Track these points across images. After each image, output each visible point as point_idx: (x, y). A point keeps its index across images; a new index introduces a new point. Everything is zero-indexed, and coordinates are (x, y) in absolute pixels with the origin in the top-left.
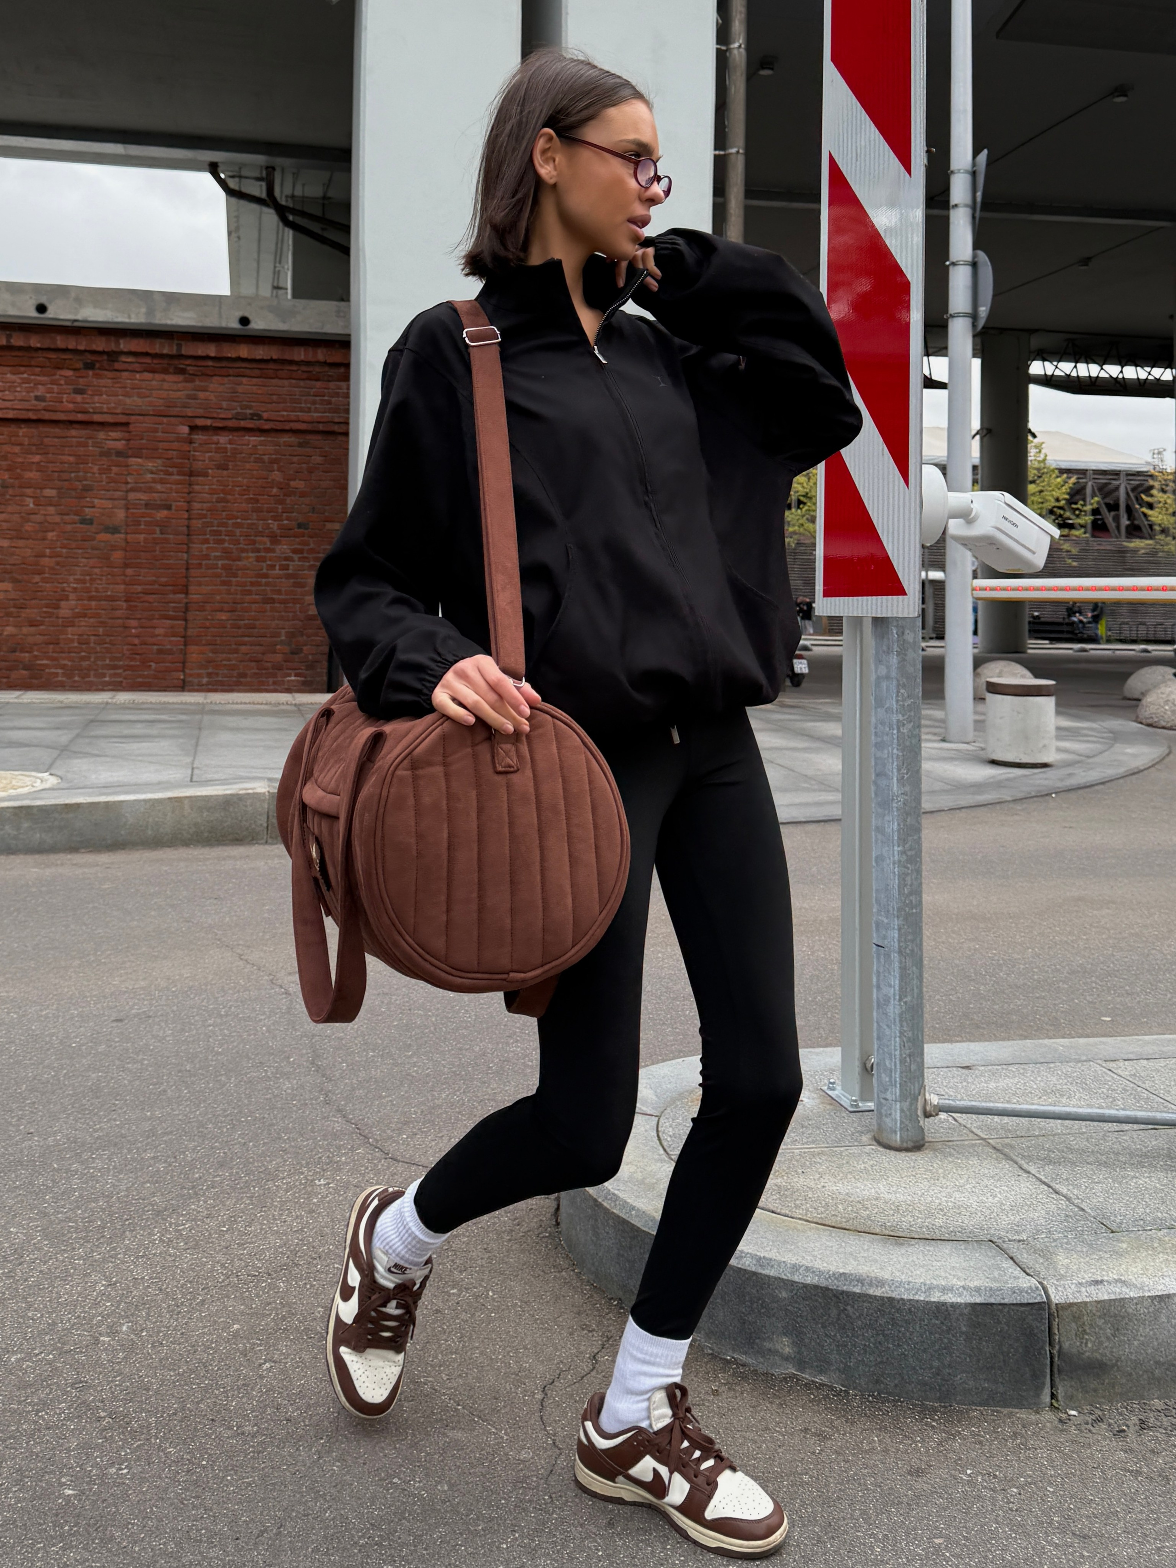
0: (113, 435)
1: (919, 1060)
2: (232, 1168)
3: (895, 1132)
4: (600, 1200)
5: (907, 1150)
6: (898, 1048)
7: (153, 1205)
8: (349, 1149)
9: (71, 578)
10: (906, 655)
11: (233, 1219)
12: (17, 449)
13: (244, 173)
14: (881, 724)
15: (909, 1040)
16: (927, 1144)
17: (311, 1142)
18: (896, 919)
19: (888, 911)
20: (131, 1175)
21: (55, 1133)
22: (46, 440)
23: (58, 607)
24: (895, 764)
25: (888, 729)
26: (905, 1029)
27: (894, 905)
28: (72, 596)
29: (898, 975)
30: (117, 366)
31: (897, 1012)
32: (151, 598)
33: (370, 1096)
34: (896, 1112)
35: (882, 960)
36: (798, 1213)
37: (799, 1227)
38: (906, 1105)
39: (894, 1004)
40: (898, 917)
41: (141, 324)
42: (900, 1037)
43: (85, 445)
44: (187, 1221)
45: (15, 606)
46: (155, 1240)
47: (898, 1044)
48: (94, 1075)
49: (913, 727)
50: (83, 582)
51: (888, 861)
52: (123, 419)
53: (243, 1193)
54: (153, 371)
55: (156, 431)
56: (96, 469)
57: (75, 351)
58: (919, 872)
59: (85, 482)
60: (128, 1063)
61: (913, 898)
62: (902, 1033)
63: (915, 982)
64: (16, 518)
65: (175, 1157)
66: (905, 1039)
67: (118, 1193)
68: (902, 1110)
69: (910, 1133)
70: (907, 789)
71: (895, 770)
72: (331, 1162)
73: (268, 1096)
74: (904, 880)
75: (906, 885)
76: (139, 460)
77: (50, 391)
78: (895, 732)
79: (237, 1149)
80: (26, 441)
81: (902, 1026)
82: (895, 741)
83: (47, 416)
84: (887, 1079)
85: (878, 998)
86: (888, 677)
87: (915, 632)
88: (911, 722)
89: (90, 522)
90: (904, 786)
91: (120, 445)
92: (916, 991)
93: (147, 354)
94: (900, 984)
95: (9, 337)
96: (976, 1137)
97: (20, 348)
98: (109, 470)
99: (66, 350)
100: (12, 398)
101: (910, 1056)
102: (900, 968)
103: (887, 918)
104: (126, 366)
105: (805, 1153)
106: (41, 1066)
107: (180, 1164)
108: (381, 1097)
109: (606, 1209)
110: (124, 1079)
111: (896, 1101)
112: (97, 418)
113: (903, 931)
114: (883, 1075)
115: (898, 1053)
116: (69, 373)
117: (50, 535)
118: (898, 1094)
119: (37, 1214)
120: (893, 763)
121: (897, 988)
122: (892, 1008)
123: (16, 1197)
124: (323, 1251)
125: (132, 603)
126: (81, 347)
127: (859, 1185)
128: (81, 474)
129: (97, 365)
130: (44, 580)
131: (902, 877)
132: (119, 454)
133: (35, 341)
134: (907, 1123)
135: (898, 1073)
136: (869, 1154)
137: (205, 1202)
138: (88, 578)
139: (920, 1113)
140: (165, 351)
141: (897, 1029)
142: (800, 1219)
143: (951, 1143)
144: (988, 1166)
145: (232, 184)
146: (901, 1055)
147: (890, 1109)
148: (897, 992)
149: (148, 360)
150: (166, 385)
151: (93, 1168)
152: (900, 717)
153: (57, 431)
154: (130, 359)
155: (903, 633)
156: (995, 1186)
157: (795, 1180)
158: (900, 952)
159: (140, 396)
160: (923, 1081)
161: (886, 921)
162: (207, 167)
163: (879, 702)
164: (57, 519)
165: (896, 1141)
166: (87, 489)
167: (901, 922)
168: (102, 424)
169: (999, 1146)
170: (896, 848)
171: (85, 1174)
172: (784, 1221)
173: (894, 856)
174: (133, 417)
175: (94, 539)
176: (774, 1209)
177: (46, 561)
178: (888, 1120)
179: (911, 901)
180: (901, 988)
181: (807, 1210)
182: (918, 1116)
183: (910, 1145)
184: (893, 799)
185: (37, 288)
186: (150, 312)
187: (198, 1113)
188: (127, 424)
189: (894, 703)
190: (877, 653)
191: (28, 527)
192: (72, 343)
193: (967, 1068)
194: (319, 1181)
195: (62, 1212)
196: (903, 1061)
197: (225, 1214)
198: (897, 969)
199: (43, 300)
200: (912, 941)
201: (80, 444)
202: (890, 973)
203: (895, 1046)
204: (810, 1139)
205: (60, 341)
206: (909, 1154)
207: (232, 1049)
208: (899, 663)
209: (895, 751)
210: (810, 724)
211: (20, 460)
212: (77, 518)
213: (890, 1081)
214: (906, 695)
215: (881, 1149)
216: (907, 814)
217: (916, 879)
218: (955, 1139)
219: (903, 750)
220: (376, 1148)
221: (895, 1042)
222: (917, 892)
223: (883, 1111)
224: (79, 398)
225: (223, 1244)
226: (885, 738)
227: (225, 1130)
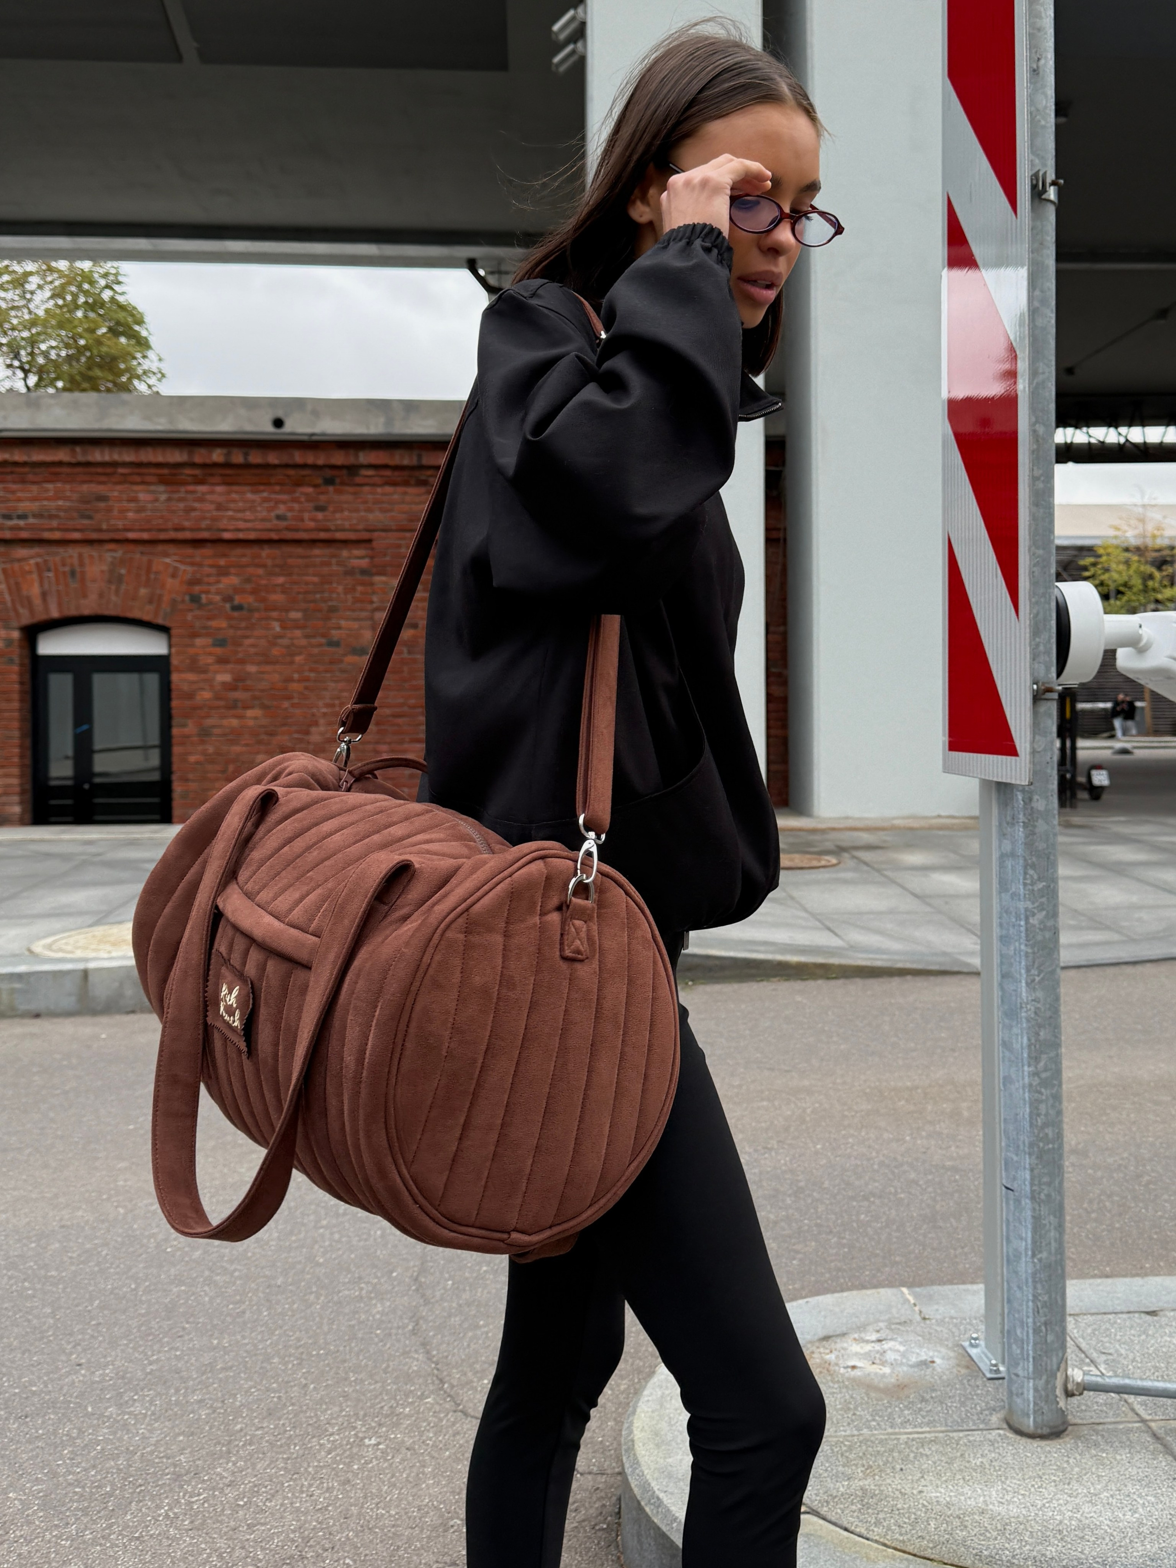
0: (357, 552)
1: (1057, 1328)
2: (279, 1419)
3: (1028, 1415)
4: (643, 1503)
5: (1042, 1437)
6: (1031, 1314)
7: (175, 1466)
8: (418, 1397)
9: (321, 703)
10: (1034, 827)
11: (255, 1491)
12: (261, 571)
13: (504, 268)
14: (1006, 912)
15: (1045, 1305)
16: (1070, 1428)
17: (379, 1385)
18: (1027, 1156)
19: (1018, 1147)
20: (167, 1423)
21: (106, 1365)
22: (290, 561)
23: (307, 733)
24: (1023, 963)
25: (1014, 920)
26: (1039, 1291)
27: (1025, 1139)
28: (322, 721)
29: (1030, 1226)
30: (358, 480)
31: (1030, 1271)
32: (400, 721)
33: (466, 1325)
34: (1028, 1391)
35: (1012, 1207)
36: (876, 1532)
37: (872, 1555)
38: (1041, 1383)
39: (1026, 1262)
40: (1030, 1154)
41: (381, 435)
42: (1033, 1301)
43: (328, 564)
44: (204, 1490)
45: (267, 734)
46: (159, 1515)
47: (1030, 1310)
48: (175, 1290)
49: (1047, 917)
50: (332, 706)
51: (1017, 1084)
52: (365, 535)
53: (281, 1453)
54: (394, 484)
55: (399, 546)
56: (340, 589)
57: (315, 467)
58: (1057, 1098)
59: (330, 603)
60: (218, 1274)
61: (1049, 1131)
62: (1035, 1297)
63: (1052, 1234)
64: (263, 642)
65: (223, 1402)
66: (1039, 1304)
67: (144, 1448)
68: (1036, 1390)
69: (1045, 1418)
70: (1040, 994)
71: (1023, 971)
72: (392, 1412)
73: (353, 1323)
74: (1037, 1109)
75: (1039, 1115)
76: (383, 578)
77: (291, 509)
78: (1022, 923)
79: (295, 1392)
80: (269, 562)
81: (1035, 1288)
82: (1023, 935)
83: (289, 535)
84: (1019, 1351)
85: (1008, 1252)
86: (1013, 855)
87: (1047, 798)
88: (1043, 909)
89: (336, 644)
90: (1034, 989)
91: (364, 563)
92: (1053, 1244)
93: (386, 467)
94: (1033, 1237)
95: (246, 455)
96: (1137, 1419)
97: (258, 466)
98: (353, 589)
99: (305, 466)
100: (253, 518)
101: (1046, 1324)
102: (1033, 1217)
103: (1017, 1155)
104: (367, 480)
105: (913, 1440)
106: (125, 1276)
107: (226, 1410)
108: (477, 1327)
109: (647, 1515)
110: (206, 1294)
111: (1029, 1378)
112: (339, 535)
113: (1036, 1172)
114: (1014, 1347)
115: (1030, 1320)
116: (310, 490)
117: (298, 659)
118: (1031, 1369)
119: (46, 1475)
120: (1020, 962)
121: (1029, 1241)
122: (1023, 1265)
123: (32, 1450)
124: (340, 1540)
125: (383, 727)
126: (320, 462)
127: (966, 1489)
128: (326, 595)
129: (338, 481)
130: (293, 706)
131: (1034, 1105)
132: (364, 572)
133: (273, 458)
134: (1043, 1404)
135: (1031, 1344)
136: (992, 1443)
137: (234, 1464)
138: (337, 702)
139: (1059, 1392)
140: (406, 462)
141: (1029, 1292)
142: (876, 1542)
143: (1100, 1427)
144: (1138, 1465)
145: (492, 281)
146: (1034, 1323)
147: (1022, 1387)
148: (1029, 1247)
149: (388, 473)
150: (408, 498)
151: (130, 1413)
152: (1029, 905)
153: (299, 550)
154: (370, 472)
155: (1031, 799)
156: (1140, 1496)
157: (889, 1481)
158: (1033, 1198)
159: (383, 511)
160: (1064, 1352)
161: (1015, 1158)
162: (465, 264)
163: (1004, 886)
164: (304, 642)
165: (1029, 1426)
166: (333, 610)
167: (1034, 1161)
168: (345, 542)
169: (1161, 1433)
170: (1026, 1068)
171: (118, 1421)
172: (856, 1543)
173: (1023, 1079)
174: (376, 534)
175: (341, 661)
176: (848, 1526)
177: (294, 686)
178: (1019, 1401)
179: (1047, 1134)
180: (1034, 1242)
181: (889, 1529)
182: (1057, 1397)
183: (1046, 1431)
184: (1021, 1007)
185: (274, 402)
186: (389, 422)
187: (268, 1342)
188: (369, 541)
189: (1021, 887)
190: (1000, 824)
191: (275, 652)
192: (310, 458)
193: (1153, 1313)
194: (370, 1439)
195: (74, 1473)
196: (1036, 1331)
197: (250, 1482)
198: (1029, 1220)
199: (280, 414)
200: (1049, 1184)
201: (323, 564)
202: (1020, 1223)
203: (1027, 1312)
204: (926, 1420)
205: (298, 457)
206: (1043, 1443)
207: (335, 1259)
208: (1026, 837)
209: (1023, 947)
210: (1092, 848)
211: (264, 582)
212: (323, 640)
213: (1022, 1353)
214: (1036, 877)
215: (1011, 1435)
216: (1040, 1026)
217: (1053, 1106)
218: (1109, 1420)
219: (1033, 947)
220: (449, 1396)
221: (1028, 1307)
222: (1056, 1122)
223: (1014, 1389)
224: (320, 515)
225: (232, 1524)
226: (1011, 931)
227: (290, 1366)
